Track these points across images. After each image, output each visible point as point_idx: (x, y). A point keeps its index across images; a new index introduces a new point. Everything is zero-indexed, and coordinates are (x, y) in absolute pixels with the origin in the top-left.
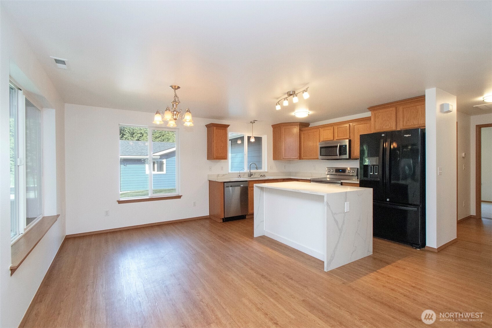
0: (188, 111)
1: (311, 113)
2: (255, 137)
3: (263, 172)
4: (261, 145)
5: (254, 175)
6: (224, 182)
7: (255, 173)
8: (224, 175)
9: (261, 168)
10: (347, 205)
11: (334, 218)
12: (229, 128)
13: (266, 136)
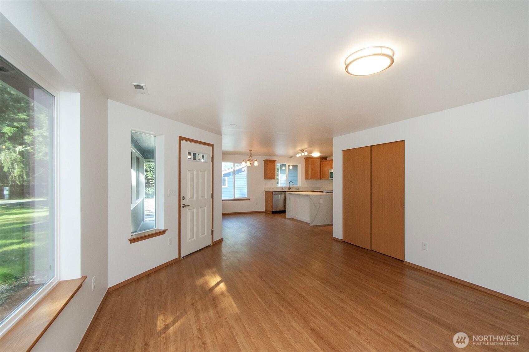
0: (256, 160)
1: (321, 154)
2: (292, 165)
3: (298, 187)
4: (297, 170)
5: (292, 188)
6: (273, 192)
7: (293, 187)
8: (273, 188)
9: (297, 184)
10: (321, 201)
11: (315, 205)
12: (276, 162)
13: (300, 165)
